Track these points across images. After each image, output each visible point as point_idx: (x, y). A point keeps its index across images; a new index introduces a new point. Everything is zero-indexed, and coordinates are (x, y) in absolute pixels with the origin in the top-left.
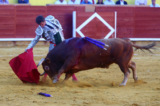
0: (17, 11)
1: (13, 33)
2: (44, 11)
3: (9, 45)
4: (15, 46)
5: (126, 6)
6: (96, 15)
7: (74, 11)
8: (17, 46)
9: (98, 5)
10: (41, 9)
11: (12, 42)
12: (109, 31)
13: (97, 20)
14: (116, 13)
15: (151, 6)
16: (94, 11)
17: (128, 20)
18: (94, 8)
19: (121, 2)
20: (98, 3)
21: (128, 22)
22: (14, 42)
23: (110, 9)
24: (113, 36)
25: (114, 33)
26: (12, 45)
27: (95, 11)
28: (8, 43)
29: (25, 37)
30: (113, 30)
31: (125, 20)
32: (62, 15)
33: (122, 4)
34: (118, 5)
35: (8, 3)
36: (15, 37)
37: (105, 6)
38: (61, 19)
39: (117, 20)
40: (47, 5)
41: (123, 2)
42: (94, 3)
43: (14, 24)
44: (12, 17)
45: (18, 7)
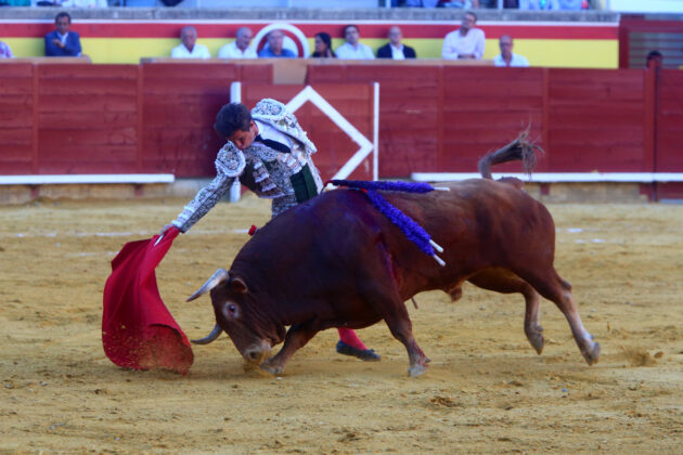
0: (40, 80)
1: (28, 159)
2: (134, 83)
3: (14, 200)
4: (34, 201)
5: (411, 62)
6: (309, 94)
7: (235, 80)
8: (41, 200)
9: (318, 62)
10: (125, 75)
11: (24, 189)
12: (355, 148)
13: (314, 114)
14: (377, 86)
15: (499, 62)
16: (301, 80)
17: (417, 111)
18: (303, 72)
19: (394, 49)
20: (316, 55)
21: (420, 117)
22: (34, 188)
23: (358, 75)
24: (367, 165)
25: (370, 157)
26: (27, 197)
27: (307, 82)
28: (13, 193)
29: (69, 172)
30: (367, 147)
31: (409, 111)
32: (194, 96)
33: (398, 55)
34: (385, 62)
35: (8, 55)
36: (35, 172)
37: (342, 63)
38: (191, 108)
39: (381, 113)
40: (142, 60)
41: (402, 48)
42: (301, 53)
43: (31, 128)
44: (25, 104)
45: (44, 68)
